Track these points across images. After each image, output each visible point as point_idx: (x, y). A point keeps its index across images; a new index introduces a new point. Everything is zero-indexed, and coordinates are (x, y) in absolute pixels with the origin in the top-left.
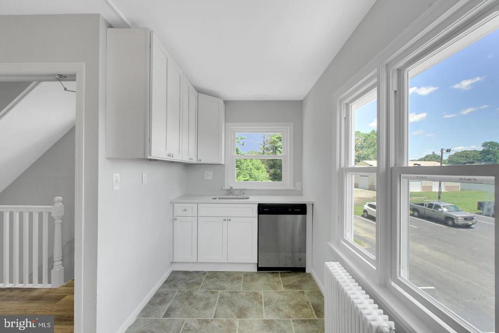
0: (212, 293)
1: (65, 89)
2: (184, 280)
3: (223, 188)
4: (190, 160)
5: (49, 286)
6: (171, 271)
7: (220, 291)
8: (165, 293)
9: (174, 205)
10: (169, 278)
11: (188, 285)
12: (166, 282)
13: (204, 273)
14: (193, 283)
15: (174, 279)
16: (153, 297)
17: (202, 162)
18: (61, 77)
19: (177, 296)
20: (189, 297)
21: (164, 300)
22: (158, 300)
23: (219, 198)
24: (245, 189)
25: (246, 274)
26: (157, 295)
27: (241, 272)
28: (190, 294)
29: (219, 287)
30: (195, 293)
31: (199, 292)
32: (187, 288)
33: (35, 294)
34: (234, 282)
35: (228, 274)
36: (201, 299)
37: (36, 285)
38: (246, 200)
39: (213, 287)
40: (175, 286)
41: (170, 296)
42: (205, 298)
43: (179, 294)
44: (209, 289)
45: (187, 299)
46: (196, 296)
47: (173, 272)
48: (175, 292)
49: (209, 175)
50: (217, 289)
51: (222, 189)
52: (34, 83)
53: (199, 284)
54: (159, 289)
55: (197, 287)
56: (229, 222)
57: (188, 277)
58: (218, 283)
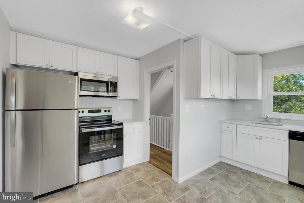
0: (243, 181)
1: (171, 71)
2: (226, 168)
3: (261, 117)
4: (229, 98)
5: (169, 150)
6: (220, 161)
7: (249, 183)
8: (214, 170)
9: (221, 123)
10: (217, 164)
11: (227, 171)
12: (215, 165)
13: (241, 169)
14: (231, 171)
15: (220, 165)
16: (207, 169)
17: (240, 98)
18: (169, 67)
19: (219, 174)
20: (226, 177)
21: (212, 172)
22: (209, 171)
23: (255, 123)
24: (280, 119)
25: (276, 182)
26: (209, 169)
27: (273, 179)
28: (228, 176)
29: (249, 180)
30: (231, 177)
31: (233, 177)
32: (227, 173)
33: (165, 151)
34: (263, 183)
35: (259, 177)
36: (234, 181)
37: (165, 148)
38: (280, 127)
39: (244, 178)
40: (220, 169)
41: (216, 172)
42: (236, 182)
43: (221, 173)
44: (241, 178)
45: (225, 178)
46: (231, 178)
47: (221, 162)
48: (219, 171)
49: (249, 107)
50: (247, 181)
51: (259, 117)
52: (164, 70)
53: (236, 174)
54: (211, 167)
55: (234, 174)
56: (260, 140)
57: (229, 168)
58: (249, 178)
